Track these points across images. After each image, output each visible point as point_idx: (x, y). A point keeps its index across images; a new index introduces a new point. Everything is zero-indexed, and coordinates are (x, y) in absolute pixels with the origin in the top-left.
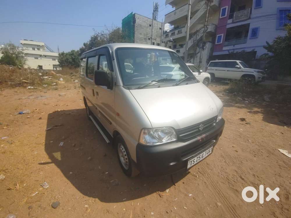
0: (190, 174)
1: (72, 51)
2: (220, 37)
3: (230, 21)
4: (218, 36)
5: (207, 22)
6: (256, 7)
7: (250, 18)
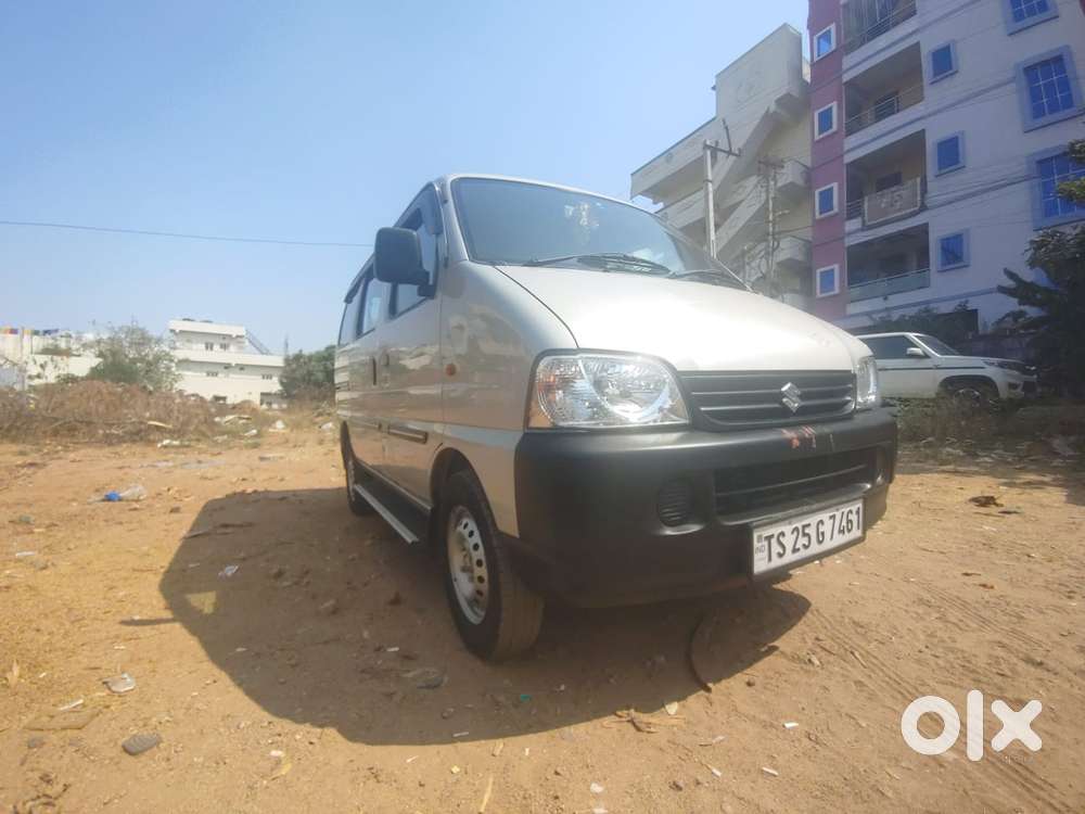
0: (776, 653)
1: (328, 349)
2: (829, 276)
3: (853, 225)
4: (821, 273)
5: (774, 224)
6: (940, 169)
7: (923, 208)
